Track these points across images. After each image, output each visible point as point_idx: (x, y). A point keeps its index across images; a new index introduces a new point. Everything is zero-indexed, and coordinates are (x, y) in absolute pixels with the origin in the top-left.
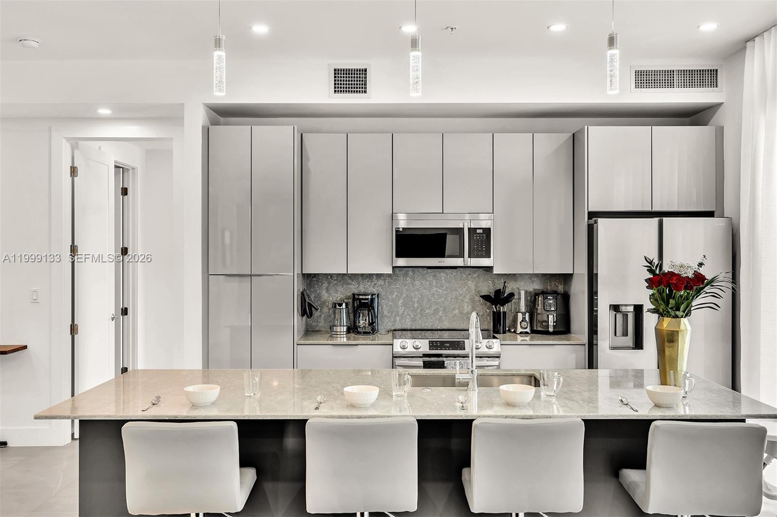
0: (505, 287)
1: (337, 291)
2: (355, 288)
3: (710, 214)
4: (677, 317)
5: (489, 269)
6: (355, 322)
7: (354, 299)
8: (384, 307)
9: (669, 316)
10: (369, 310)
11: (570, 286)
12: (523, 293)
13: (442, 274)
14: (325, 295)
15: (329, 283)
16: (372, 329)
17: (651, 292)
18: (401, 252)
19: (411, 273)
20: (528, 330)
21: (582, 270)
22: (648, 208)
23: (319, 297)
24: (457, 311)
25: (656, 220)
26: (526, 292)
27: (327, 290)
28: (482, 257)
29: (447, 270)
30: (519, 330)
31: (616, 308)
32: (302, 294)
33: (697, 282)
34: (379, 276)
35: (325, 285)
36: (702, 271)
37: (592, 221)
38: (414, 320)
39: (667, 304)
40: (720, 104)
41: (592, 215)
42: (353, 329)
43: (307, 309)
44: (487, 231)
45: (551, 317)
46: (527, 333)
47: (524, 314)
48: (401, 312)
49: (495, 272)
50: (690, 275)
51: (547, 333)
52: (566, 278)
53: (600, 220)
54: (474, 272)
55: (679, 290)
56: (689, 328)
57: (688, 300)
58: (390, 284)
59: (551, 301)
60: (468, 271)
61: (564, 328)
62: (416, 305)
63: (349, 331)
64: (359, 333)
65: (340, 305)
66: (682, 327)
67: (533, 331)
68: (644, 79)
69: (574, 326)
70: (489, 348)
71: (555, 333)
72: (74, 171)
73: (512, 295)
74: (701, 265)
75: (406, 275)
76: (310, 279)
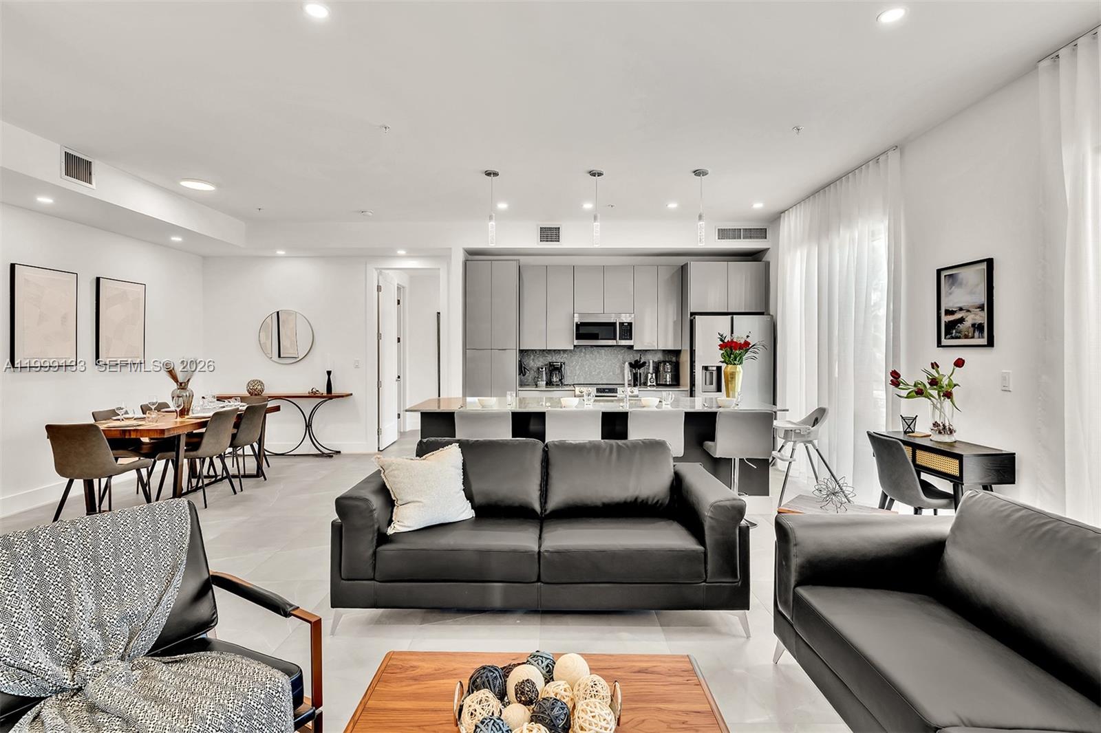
0: (640, 358)
1: (539, 361)
2: (550, 359)
3: (762, 314)
4: (735, 364)
5: (631, 347)
6: (550, 380)
7: (551, 365)
8: (567, 371)
9: (731, 364)
10: (559, 372)
11: (679, 358)
12: (651, 361)
13: (603, 351)
14: (532, 363)
15: (534, 356)
16: (561, 383)
17: (722, 352)
18: (579, 337)
19: (584, 350)
20: (654, 384)
21: (687, 347)
22: (726, 311)
23: (528, 364)
24: (611, 373)
25: (730, 317)
26: (653, 362)
27: (533, 360)
28: (627, 339)
29: (606, 348)
30: (649, 384)
31: (706, 368)
32: (519, 361)
33: (746, 346)
34: (565, 351)
35: (532, 357)
36: (748, 340)
37: (692, 318)
38: (585, 379)
39: (730, 357)
40: (769, 249)
41: (692, 314)
42: (549, 383)
43: (522, 370)
44: (630, 324)
45: (668, 376)
46: (654, 385)
47: (652, 374)
48: (578, 372)
49: (635, 349)
50: (742, 342)
51: (666, 385)
52: (677, 353)
53: (697, 317)
54: (622, 350)
55: (736, 350)
56: (742, 371)
57: (741, 356)
58: (571, 356)
59: (668, 366)
60: (618, 349)
61: (676, 382)
62: (587, 369)
63: (547, 384)
64: (553, 385)
65: (542, 369)
66: (738, 370)
67: (658, 385)
68: (723, 234)
69: (682, 381)
70: (632, 392)
71: (670, 386)
72: (379, 289)
73: (645, 363)
74: (748, 337)
75: (581, 351)
76: (522, 352)
